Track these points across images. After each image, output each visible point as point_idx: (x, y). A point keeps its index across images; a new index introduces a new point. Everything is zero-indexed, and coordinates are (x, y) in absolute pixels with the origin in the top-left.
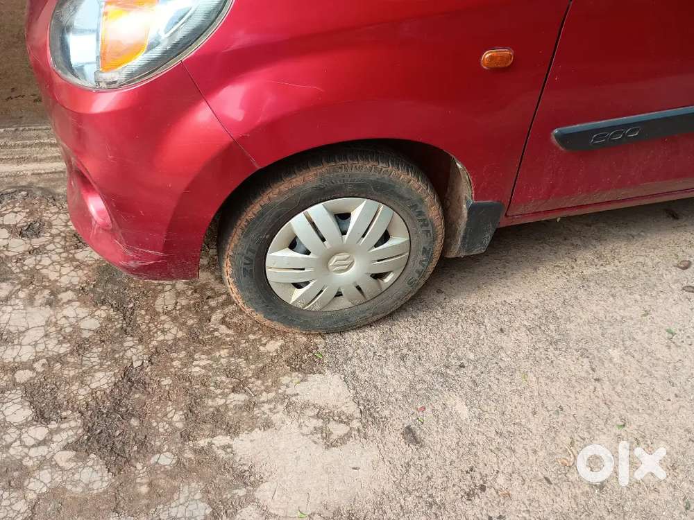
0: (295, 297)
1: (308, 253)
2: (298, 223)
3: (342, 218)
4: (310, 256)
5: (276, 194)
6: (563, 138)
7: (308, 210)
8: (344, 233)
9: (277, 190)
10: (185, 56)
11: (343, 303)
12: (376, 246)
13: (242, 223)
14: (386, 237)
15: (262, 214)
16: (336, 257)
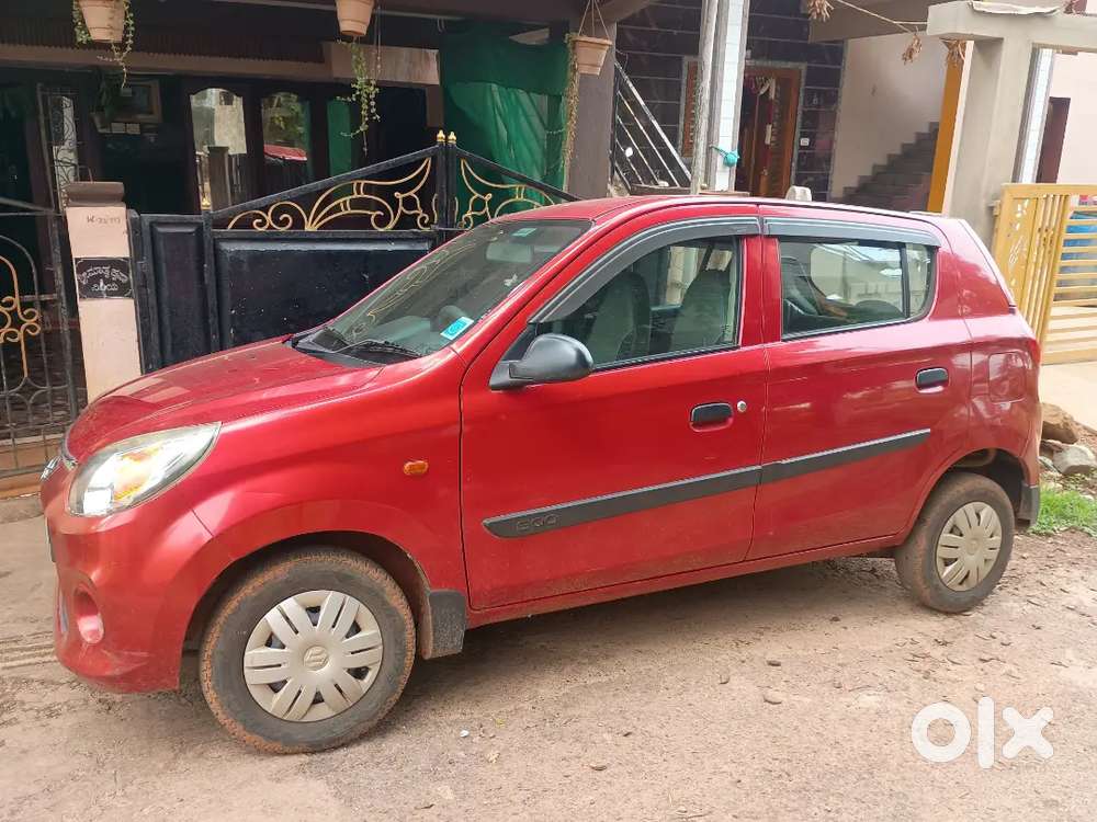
0: (273, 704)
1: (283, 647)
2: (273, 617)
3: (314, 610)
4: (285, 650)
5: (250, 590)
6: (489, 527)
7: (282, 604)
8: (315, 625)
9: (251, 587)
10: (178, 481)
11: (322, 712)
12: (347, 637)
13: (221, 620)
14: (356, 628)
15: (239, 609)
16: (311, 652)
